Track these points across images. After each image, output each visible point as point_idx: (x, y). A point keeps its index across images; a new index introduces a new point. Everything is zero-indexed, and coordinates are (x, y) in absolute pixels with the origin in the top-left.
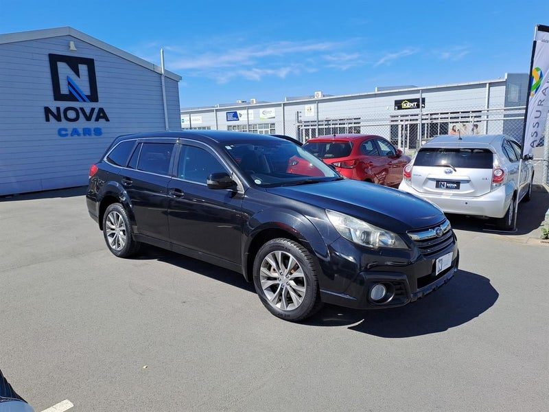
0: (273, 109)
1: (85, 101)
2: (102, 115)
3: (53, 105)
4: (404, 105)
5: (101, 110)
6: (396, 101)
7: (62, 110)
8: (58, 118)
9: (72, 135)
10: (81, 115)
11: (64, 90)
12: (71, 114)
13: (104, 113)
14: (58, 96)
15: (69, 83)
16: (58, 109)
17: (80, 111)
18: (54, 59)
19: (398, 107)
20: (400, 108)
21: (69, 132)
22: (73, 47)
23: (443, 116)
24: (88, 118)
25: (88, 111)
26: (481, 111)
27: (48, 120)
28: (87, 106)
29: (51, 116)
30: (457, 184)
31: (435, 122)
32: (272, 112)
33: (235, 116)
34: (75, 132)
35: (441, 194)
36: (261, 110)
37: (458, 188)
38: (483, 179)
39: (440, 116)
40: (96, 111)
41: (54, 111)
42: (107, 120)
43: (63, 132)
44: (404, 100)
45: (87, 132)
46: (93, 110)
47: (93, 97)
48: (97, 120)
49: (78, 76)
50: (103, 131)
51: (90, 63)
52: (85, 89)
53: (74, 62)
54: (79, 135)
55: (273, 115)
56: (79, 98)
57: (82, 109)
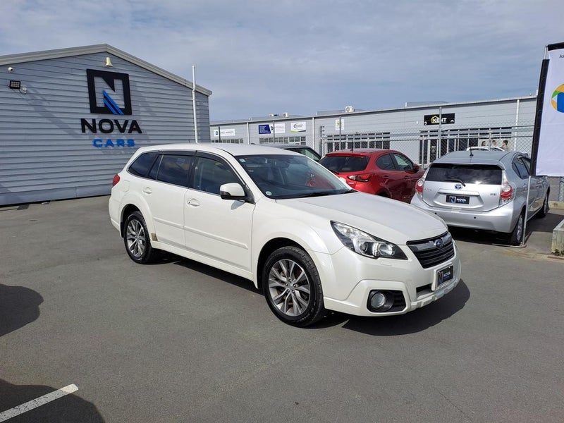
0: (304, 123)
1: (119, 114)
2: (135, 127)
3: (90, 117)
4: (434, 121)
5: (134, 123)
6: (425, 117)
7: (97, 122)
8: (93, 130)
9: (106, 145)
10: (115, 127)
11: (100, 103)
12: (106, 126)
13: (137, 126)
14: (94, 109)
15: (105, 97)
16: (94, 120)
17: (114, 123)
18: (91, 74)
19: (428, 122)
20: (429, 123)
21: (104, 143)
22: (108, 63)
23: (472, 132)
24: (122, 130)
25: (122, 123)
26: (510, 128)
27: (84, 131)
28: (121, 119)
29: (86, 127)
30: (467, 199)
31: (464, 137)
32: (303, 125)
33: (267, 128)
34: (109, 143)
35: (450, 208)
36: (293, 124)
37: (467, 202)
38: (492, 194)
39: (469, 132)
40: (129, 123)
41: (90, 122)
42: (140, 132)
43: (98, 143)
44: (434, 116)
45: (120, 142)
46: (126, 122)
47: (127, 110)
48: (130, 131)
49: (113, 89)
50: (135, 142)
51: (125, 78)
52: (120, 103)
53: (109, 77)
54: (112, 145)
55: (304, 128)
56: (114, 111)
57: (116, 121)
